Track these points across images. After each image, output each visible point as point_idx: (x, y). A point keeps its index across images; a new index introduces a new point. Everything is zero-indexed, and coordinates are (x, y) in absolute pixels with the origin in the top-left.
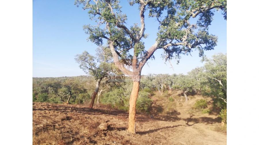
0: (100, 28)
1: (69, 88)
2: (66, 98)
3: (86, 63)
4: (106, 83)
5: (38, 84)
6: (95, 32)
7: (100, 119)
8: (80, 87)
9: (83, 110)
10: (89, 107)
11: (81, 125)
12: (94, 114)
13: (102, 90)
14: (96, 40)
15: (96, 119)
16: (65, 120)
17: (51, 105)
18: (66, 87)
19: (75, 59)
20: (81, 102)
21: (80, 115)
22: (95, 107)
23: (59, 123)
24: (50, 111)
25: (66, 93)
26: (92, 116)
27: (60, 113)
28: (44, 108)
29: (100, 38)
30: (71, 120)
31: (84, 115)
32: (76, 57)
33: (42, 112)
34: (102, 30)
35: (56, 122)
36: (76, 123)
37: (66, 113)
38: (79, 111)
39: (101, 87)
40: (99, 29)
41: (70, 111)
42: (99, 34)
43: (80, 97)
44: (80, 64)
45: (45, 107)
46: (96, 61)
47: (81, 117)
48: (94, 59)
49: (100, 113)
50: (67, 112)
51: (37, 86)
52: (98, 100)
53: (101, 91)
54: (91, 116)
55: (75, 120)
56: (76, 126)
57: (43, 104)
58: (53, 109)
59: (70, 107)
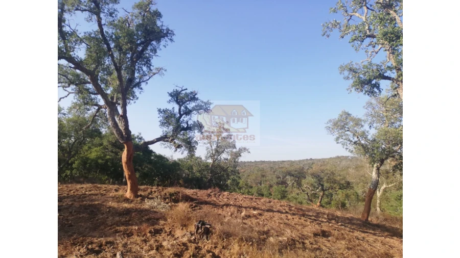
0: (373, 62)
1: (320, 180)
2: (315, 196)
3: (347, 132)
4: (393, 170)
5: (271, 171)
6: (363, 72)
7: (390, 246)
8: (339, 177)
9: (350, 221)
10: (360, 217)
11: (350, 252)
12: (374, 234)
13: (385, 186)
14: (367, 87)
15: (378, 245)
16: (319, 235)
17: (294, 205)
18: (315, 176)
19: (326, 127)
20: (343, 205)
21: (346, 231)
22: (373, 219)
23: (310, 240)
24: (294, 217)
25: (314, 187)
26: (371, 238)
27: (310, 222)
28: (284, 209)
29: (374, 82)
30: (330, 238)
31: (353, 232)
32: (329, 125)
33: (283, 216)
34: (377, 65)
35: (307, 237)
36: (340, 245)
37: (320, 224)
38: (343, 224)
39: (382, 179)
40: (370, 64)
41: (325, 220)
42: (371, 74)
43: (339, 197)
44: (335, 137)
45: (286, 208)
46: (366, 127)
47: (348, 235)
48: (363, 123)
49: (386, 234)
50: (320, 221)
51: (271, 174)
52: (378, 205)
53: (383, 188)
54: (368, 236)
55: (337, 239)
56: (341, 251)
57: (282, 204)
58: (297, 214)
59: (324, 214)
